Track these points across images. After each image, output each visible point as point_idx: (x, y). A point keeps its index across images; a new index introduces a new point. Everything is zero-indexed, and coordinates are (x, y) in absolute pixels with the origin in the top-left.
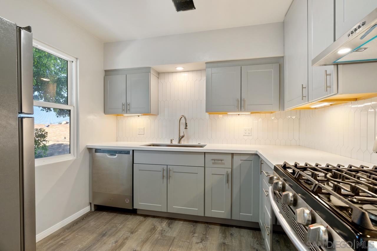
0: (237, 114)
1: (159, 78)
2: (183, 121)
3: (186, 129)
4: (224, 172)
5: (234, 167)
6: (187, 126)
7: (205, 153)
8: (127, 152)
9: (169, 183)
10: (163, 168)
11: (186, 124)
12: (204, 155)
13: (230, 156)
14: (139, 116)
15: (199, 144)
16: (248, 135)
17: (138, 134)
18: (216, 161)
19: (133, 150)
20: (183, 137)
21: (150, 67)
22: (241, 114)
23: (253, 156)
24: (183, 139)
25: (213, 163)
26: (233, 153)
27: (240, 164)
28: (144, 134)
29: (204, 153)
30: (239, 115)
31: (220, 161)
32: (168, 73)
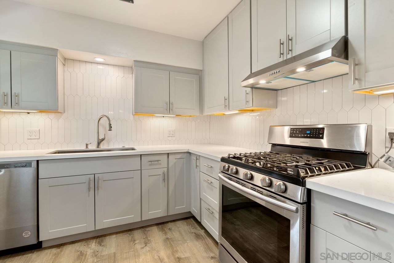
0: (162, 116)
1: (64, 65)
3: (111, 130)
4: (160, 172)
5: (170, 166)
6: (111, 127)
8: (27, 164)
11: (110, 125)
12: (140, 158)
13: (166, 156)
14: (29, 113)
15: (124, 147)
16: (172, 136)
17: (28, 139)
18: (153, 163)
19: (38, 161)
20: (103, 140)
21: (58, 50)
22: (166, 116)
23: (185, 155)
24: (102, 143)
25: (150, 165)
26: (168, 153)
27: (175, 163)
28: (39, 139)
29: (140, 156)
30: (163, 117)
31: (157, 162)
32: (80, 61)
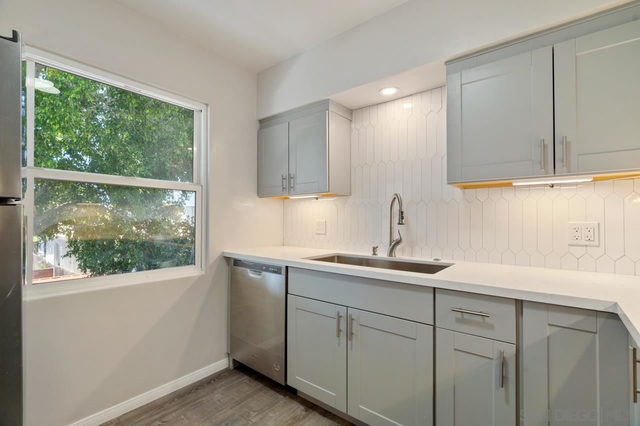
0: (547, 185)
1: (351, 121)
2: (396, 207)
3: (401, 224)
4: (492, 350)
6: (402, 218)
7: (434, 289)
8: (277, 270)
9: (351, 349)
10: (338, 313)
11: (402, 213)
12: (432, 296)
13: (512, 309)
14: (317, 199)
15: (437, 260)
16: (588, 243)
17: (317, 234)
18: (466, 316)
19: (287, 267)
20: (398, 242)
21: (328, 100)
22: (560, 185)
24: (399, 247)
25: (458, 321)
26: (522, 301)
27: (548, 338)
28: (325, 234)
29: (432, 290)
30: (552, 186)
31: (479, 319)
32: (370, 106)
